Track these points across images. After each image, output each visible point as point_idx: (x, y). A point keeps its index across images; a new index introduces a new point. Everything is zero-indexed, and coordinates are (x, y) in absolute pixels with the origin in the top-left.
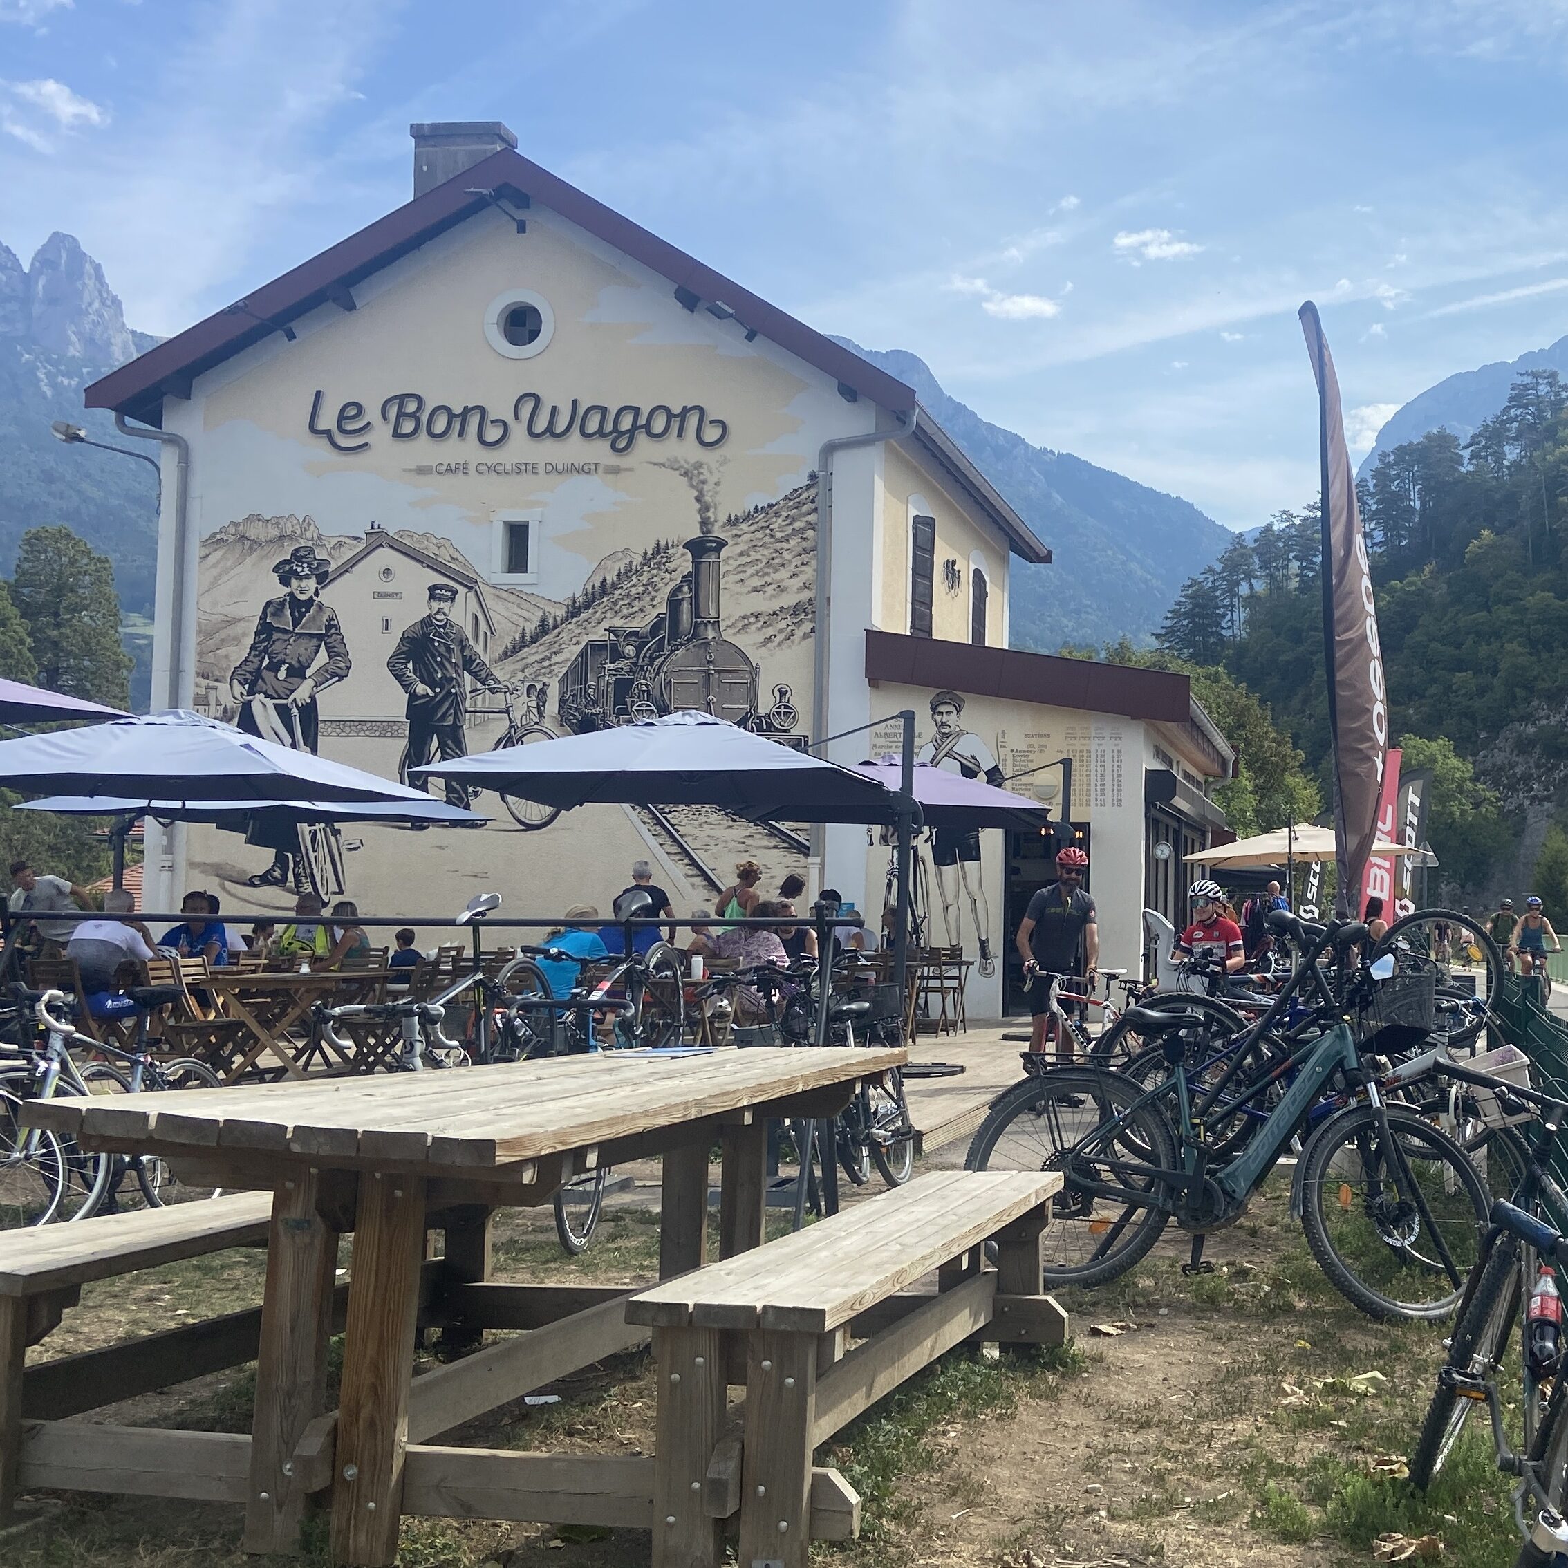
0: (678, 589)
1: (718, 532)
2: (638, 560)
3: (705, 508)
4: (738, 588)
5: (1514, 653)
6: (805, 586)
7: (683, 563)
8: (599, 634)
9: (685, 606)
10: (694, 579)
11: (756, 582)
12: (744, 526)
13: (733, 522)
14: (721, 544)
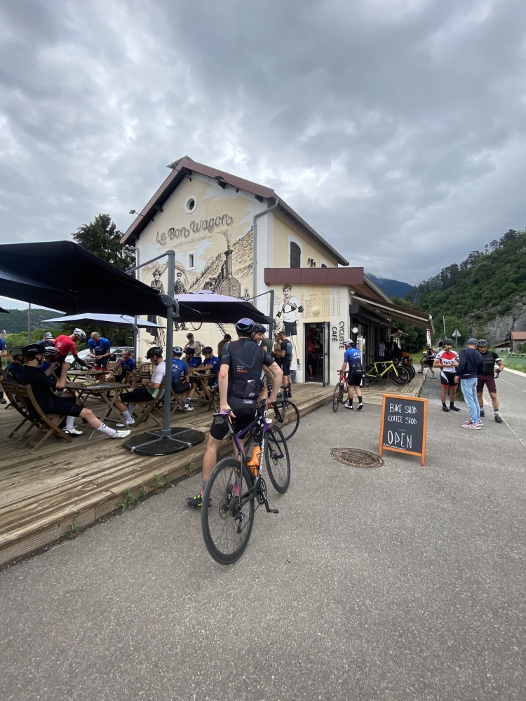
0: (223, 266)
1: (231, 248)
2: (215, 259)
3: (228, 242)
4: (236, 263)
5: (470, 301)
6: (251, 259)
7: (224, 258)
8: (208, 280)
9: (225, 270)
10: (226, 262)
11: (240, 260)
12: (237, 245)
13: (234, 245)
14: (232, 251)
